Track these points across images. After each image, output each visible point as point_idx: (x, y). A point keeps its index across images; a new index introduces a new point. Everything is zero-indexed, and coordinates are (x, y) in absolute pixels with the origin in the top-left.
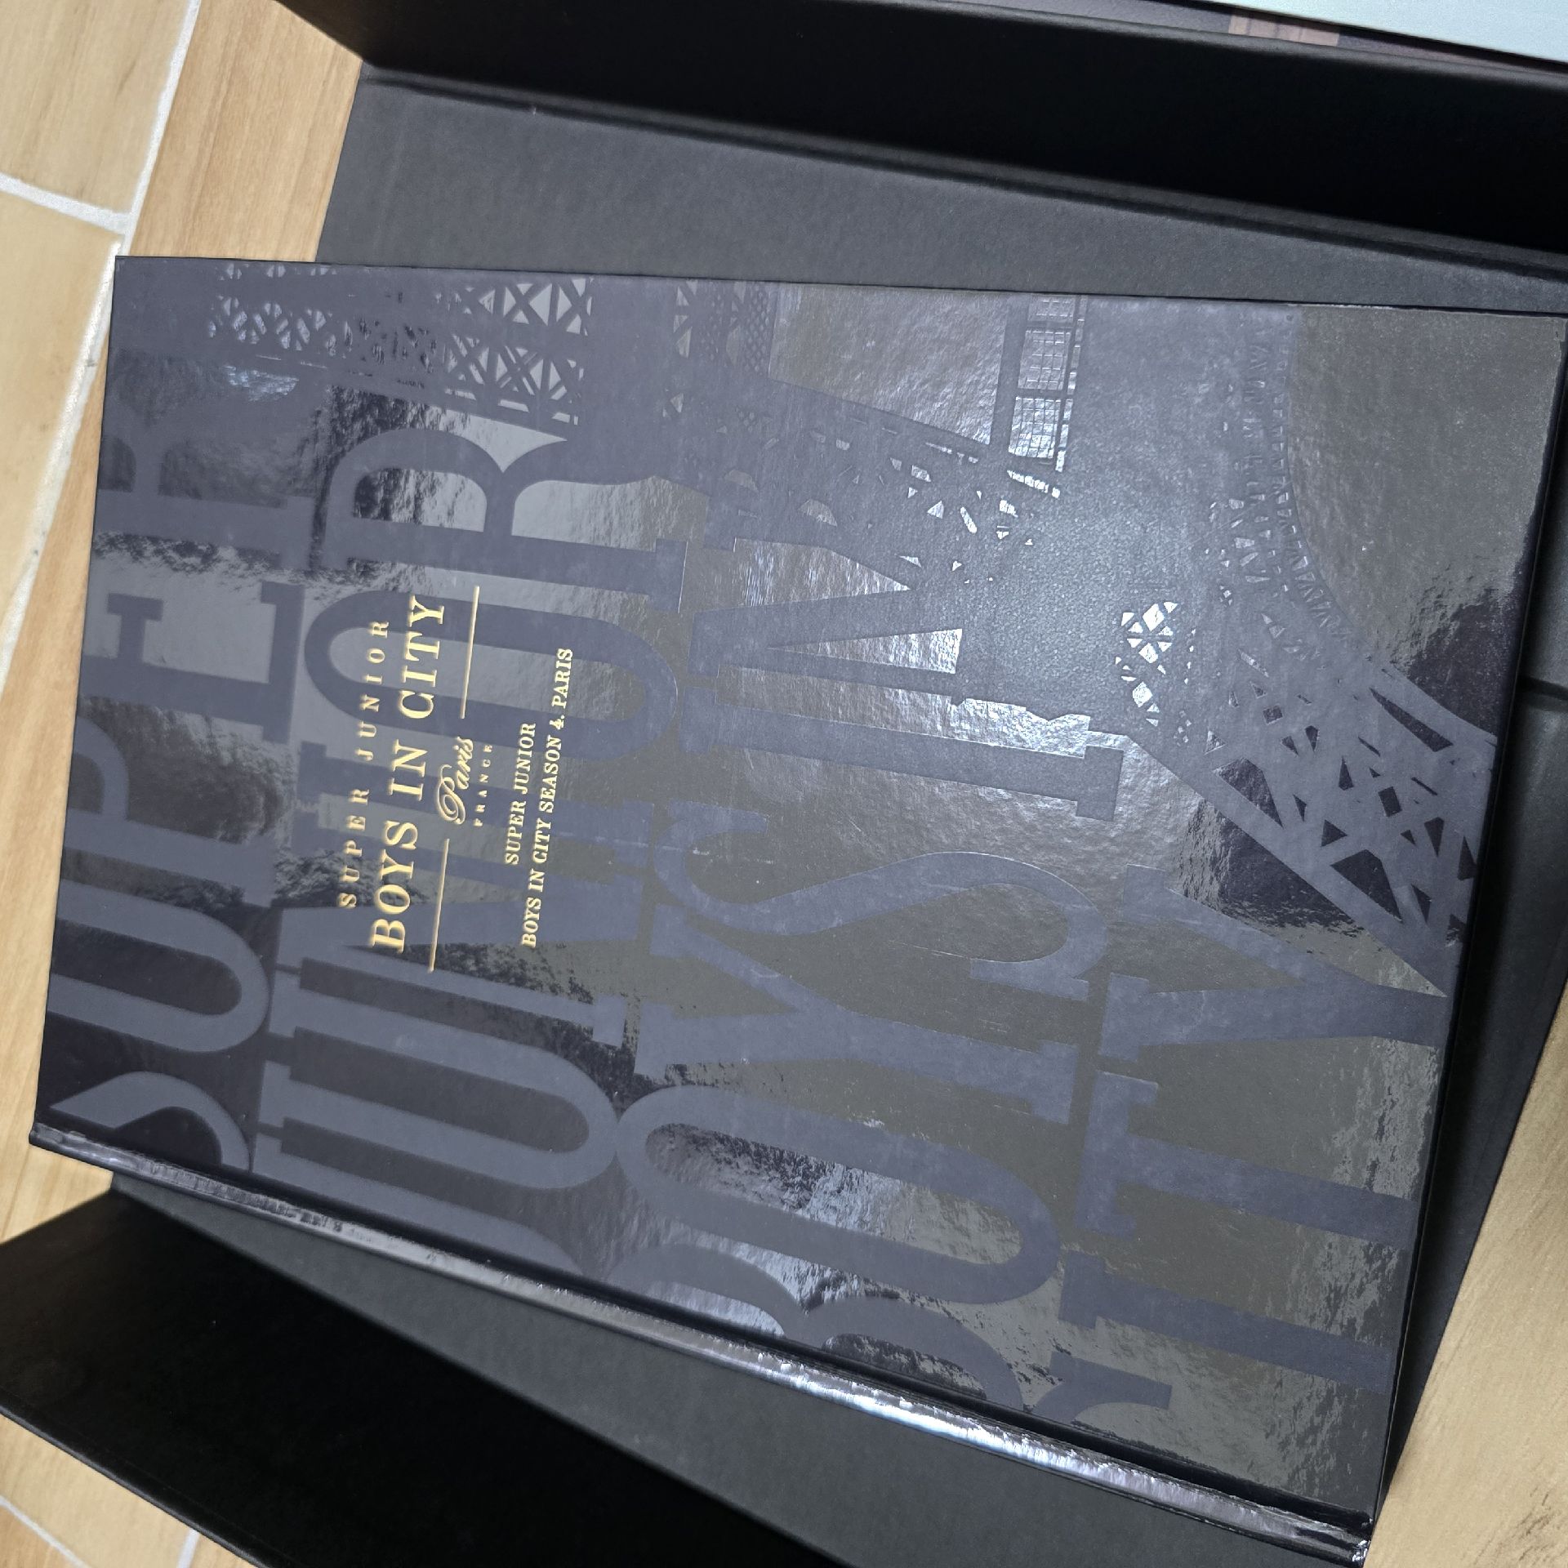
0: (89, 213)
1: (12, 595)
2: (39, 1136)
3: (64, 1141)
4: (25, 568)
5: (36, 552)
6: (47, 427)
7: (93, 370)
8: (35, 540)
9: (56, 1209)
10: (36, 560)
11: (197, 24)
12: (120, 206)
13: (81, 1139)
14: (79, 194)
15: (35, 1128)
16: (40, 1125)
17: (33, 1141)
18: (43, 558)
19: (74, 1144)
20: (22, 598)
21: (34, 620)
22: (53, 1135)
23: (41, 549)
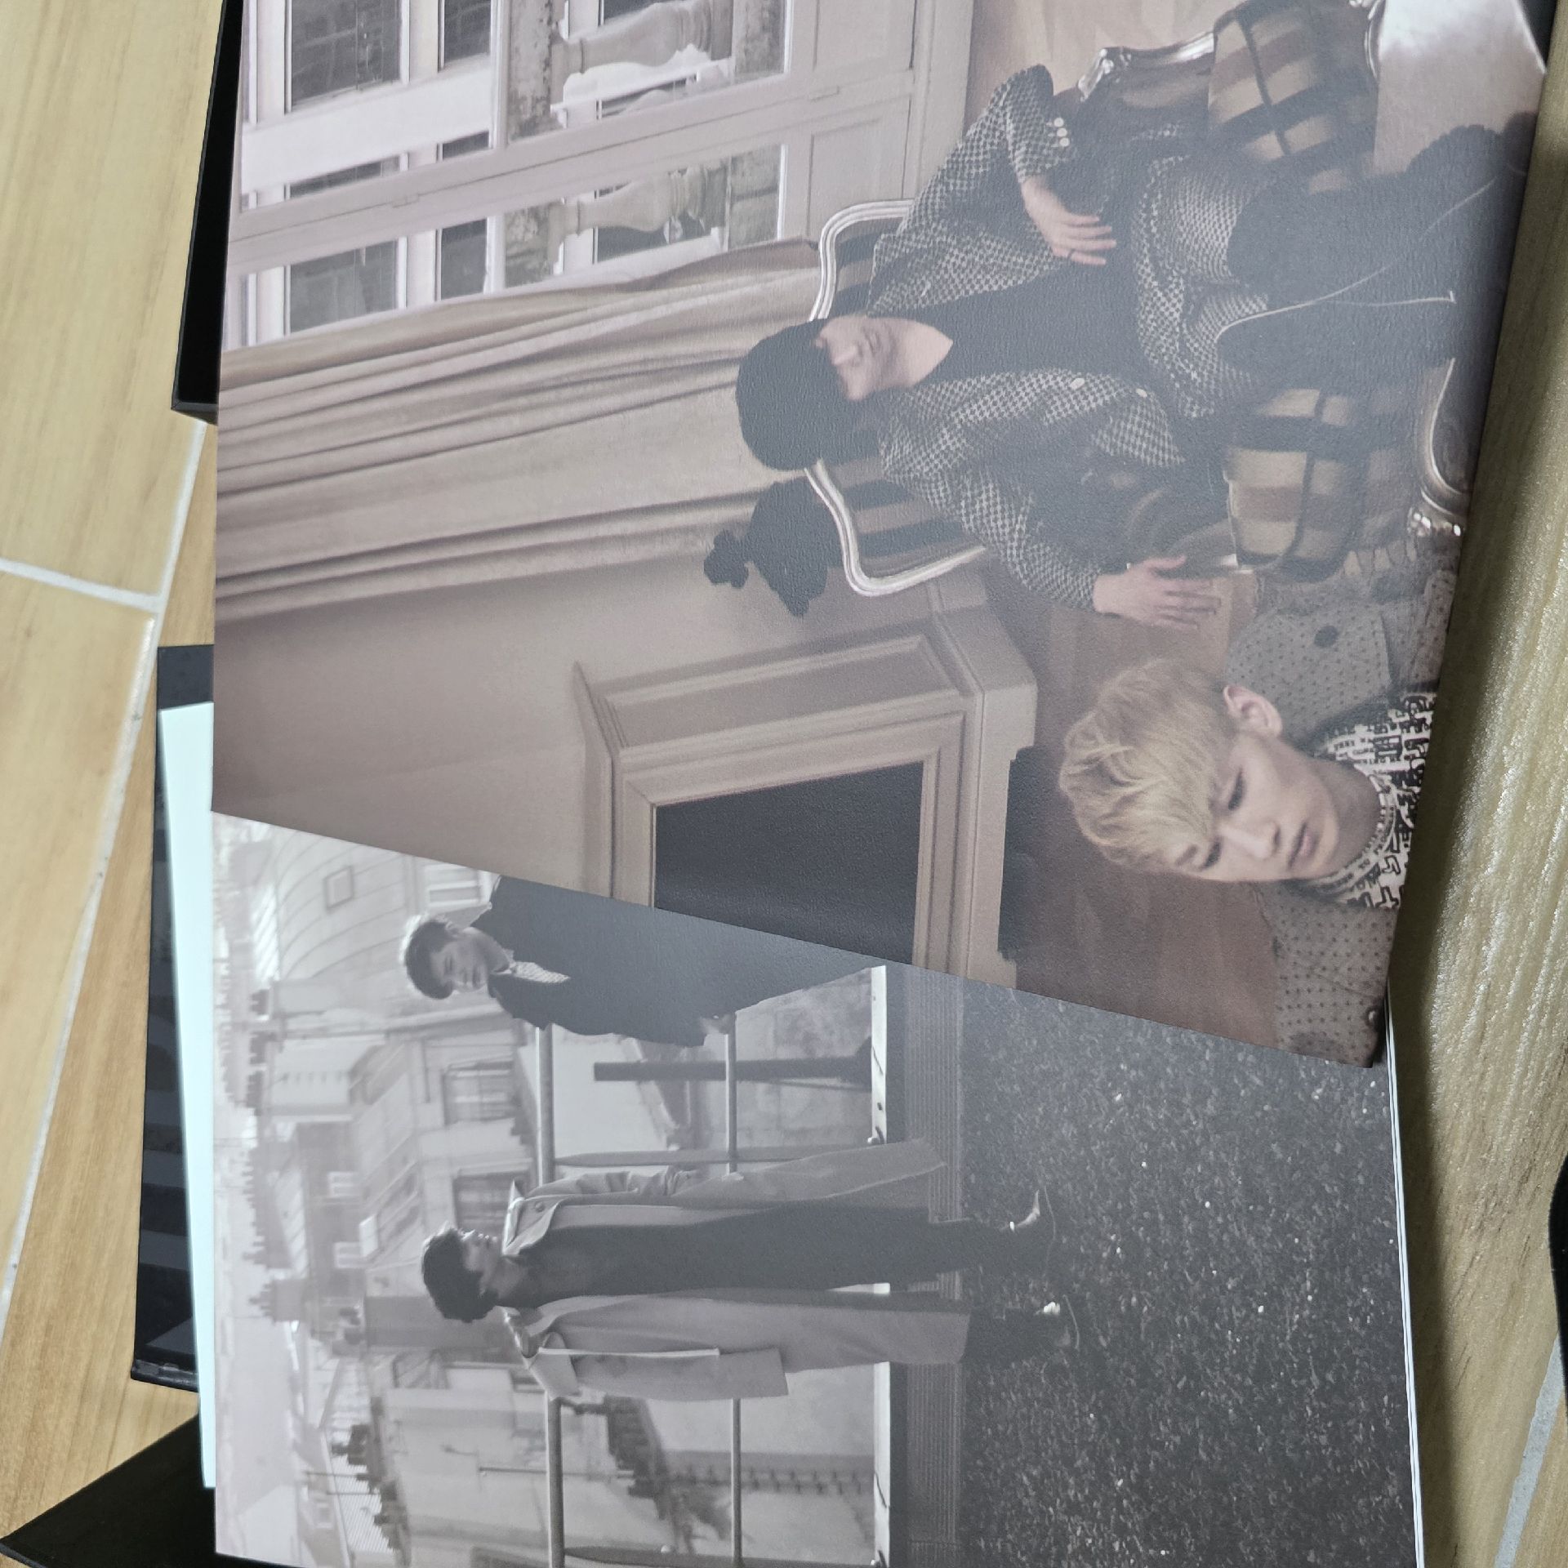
0: (126, 597)
1: (83, 911)
2: (139, 1371)
3: (162, 1373)
4: (92, 888)
5: (101, 875)
6: (103, 772)
7: (139, 723)
8: (100, 865)
9: (151, 1439)
10: (101, 882)
11: (204, 446)
12: (150, 589)
13: (174, 1369)
14: (119, 583)
15: (135, 1364)
16: (139, 1361)
17: (135, 1376)
18: (106, 880)
19: (169, 1374)
20: (91, 914)
21: (103, 932)
22: (151, 1369)
23: (104, 872)
